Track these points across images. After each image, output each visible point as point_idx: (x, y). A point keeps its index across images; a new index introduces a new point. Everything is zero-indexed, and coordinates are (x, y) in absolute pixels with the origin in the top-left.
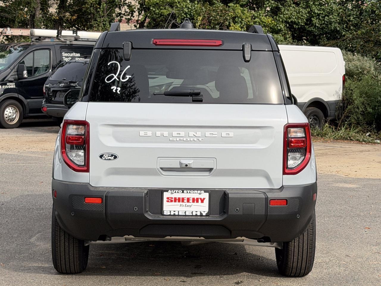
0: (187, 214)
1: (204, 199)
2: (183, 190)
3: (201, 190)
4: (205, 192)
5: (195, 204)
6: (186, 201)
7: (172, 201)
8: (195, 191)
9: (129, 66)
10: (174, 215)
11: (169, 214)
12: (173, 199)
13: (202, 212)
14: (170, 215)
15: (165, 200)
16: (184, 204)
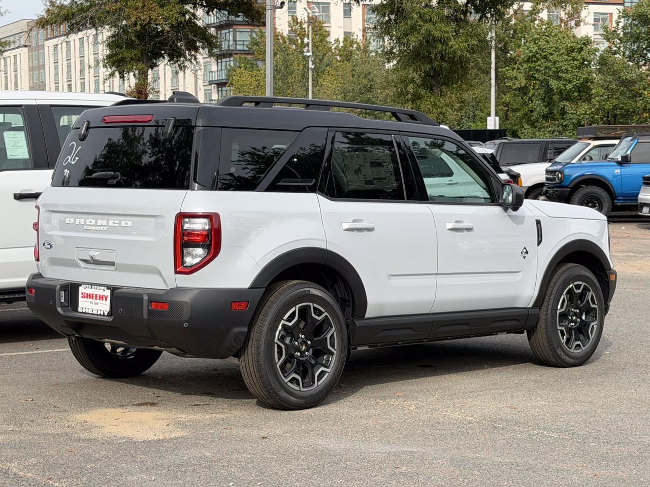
0: (94, 313)
1: (107, 296)
2: (92, 284)
3: (104, 286)
4: (108, 288)
5: (101, 301)
6: (94, 298)
7: (85, 297)
8: (101, 287)
9: (80, 147)
10: (85, 313)
11: (81, 311)
12: (86, 295)
13: (105, 312)
14: (82, 313)
15: (80, 295)
16: (93, 301)
